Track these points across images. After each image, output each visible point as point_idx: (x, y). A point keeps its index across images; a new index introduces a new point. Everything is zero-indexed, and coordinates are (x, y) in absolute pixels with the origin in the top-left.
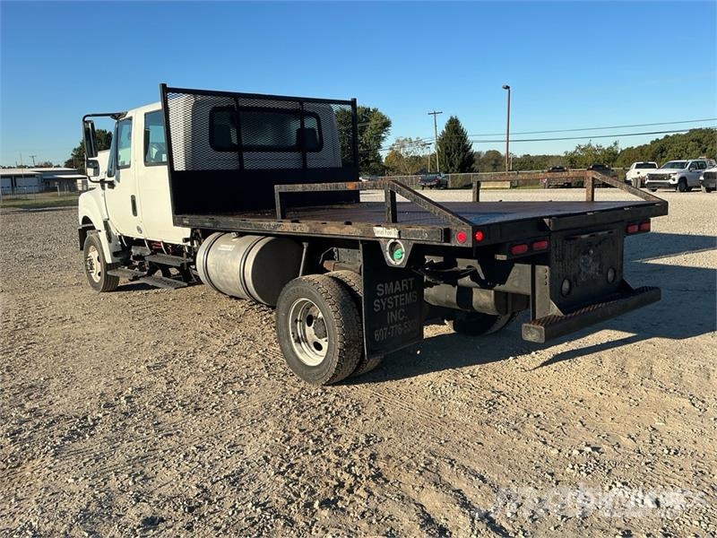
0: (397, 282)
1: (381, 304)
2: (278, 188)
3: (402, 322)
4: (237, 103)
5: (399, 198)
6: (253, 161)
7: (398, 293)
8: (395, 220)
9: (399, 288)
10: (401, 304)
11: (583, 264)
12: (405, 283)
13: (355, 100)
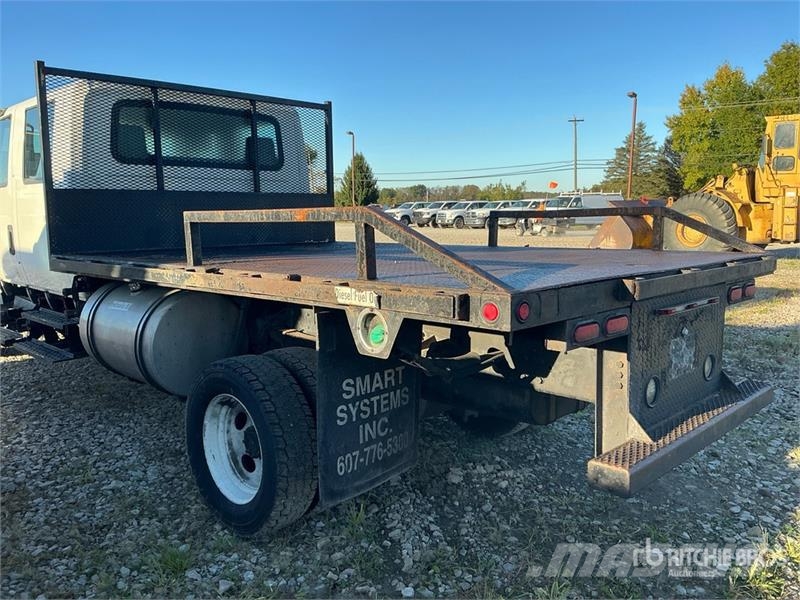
0: (377, 375)
1: (349, 412)
2: (189, 217)
3: (384, 440)
4: (156, 96)
5: (380, 237)
6: (177, 180)
7: (379, 392)
8: (372, 276)
9: (380, 385)
10: (383, 410)
11: (674, 352)
12: (389, 375)
13: (330, 103)
